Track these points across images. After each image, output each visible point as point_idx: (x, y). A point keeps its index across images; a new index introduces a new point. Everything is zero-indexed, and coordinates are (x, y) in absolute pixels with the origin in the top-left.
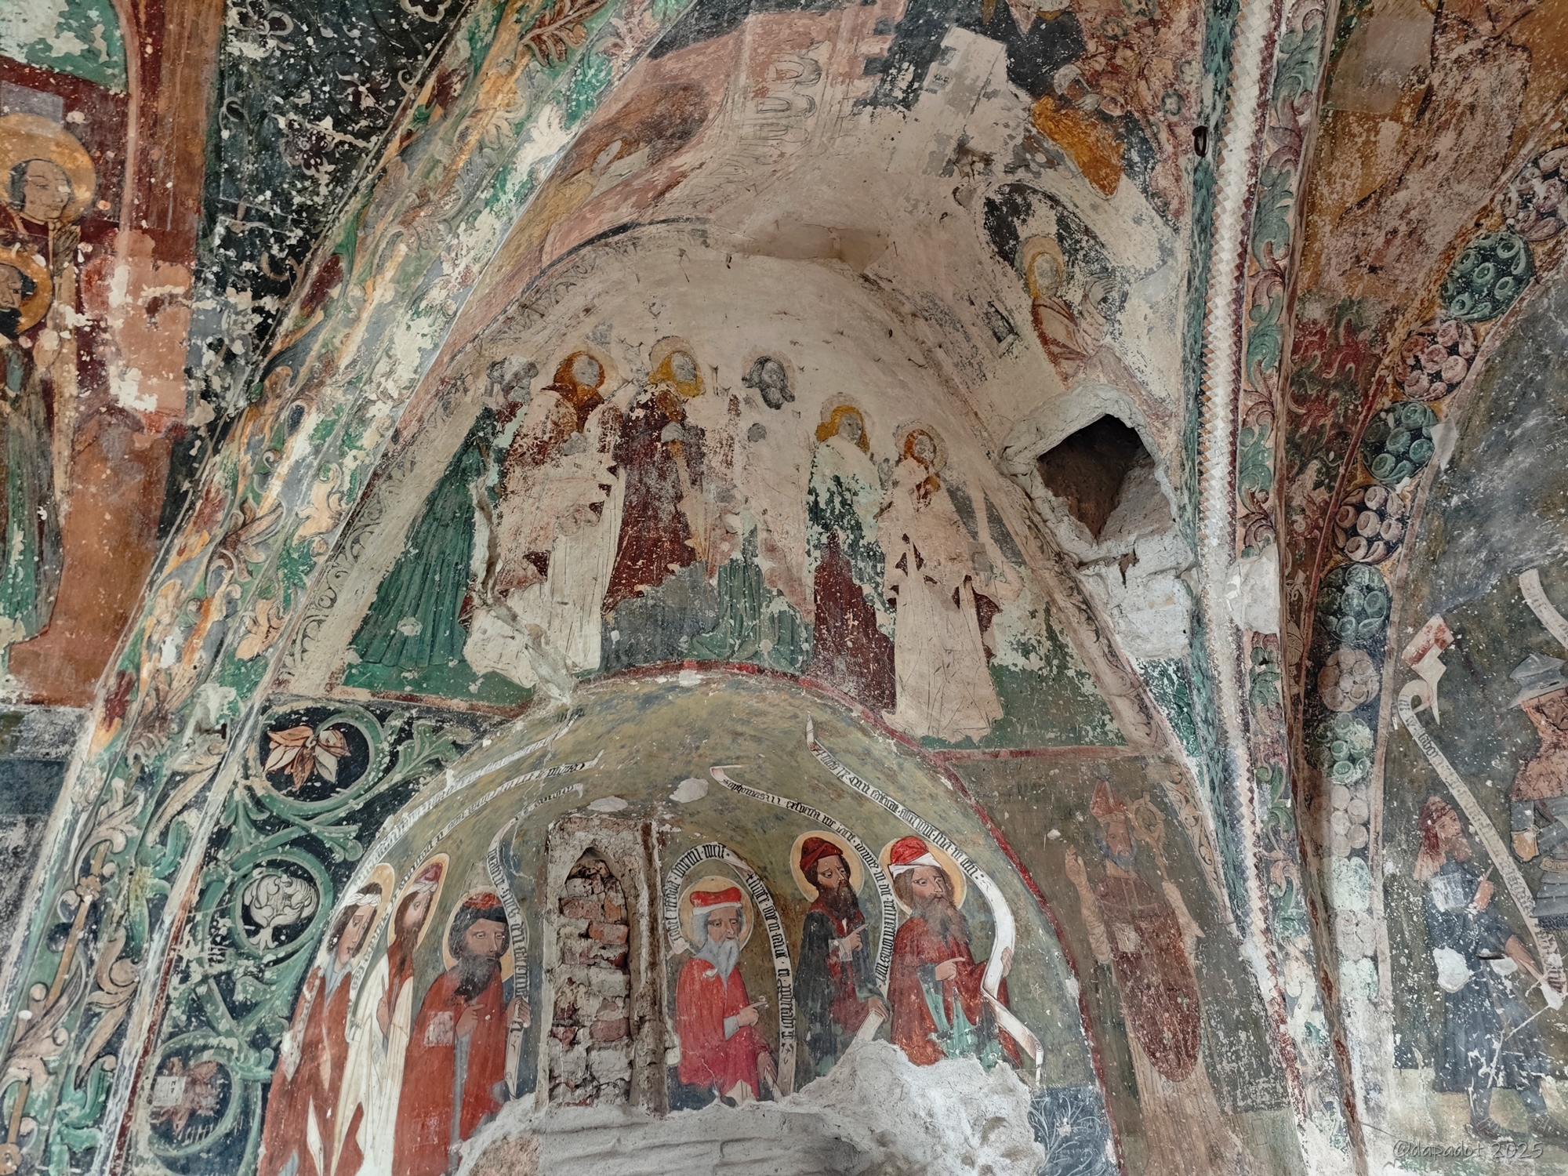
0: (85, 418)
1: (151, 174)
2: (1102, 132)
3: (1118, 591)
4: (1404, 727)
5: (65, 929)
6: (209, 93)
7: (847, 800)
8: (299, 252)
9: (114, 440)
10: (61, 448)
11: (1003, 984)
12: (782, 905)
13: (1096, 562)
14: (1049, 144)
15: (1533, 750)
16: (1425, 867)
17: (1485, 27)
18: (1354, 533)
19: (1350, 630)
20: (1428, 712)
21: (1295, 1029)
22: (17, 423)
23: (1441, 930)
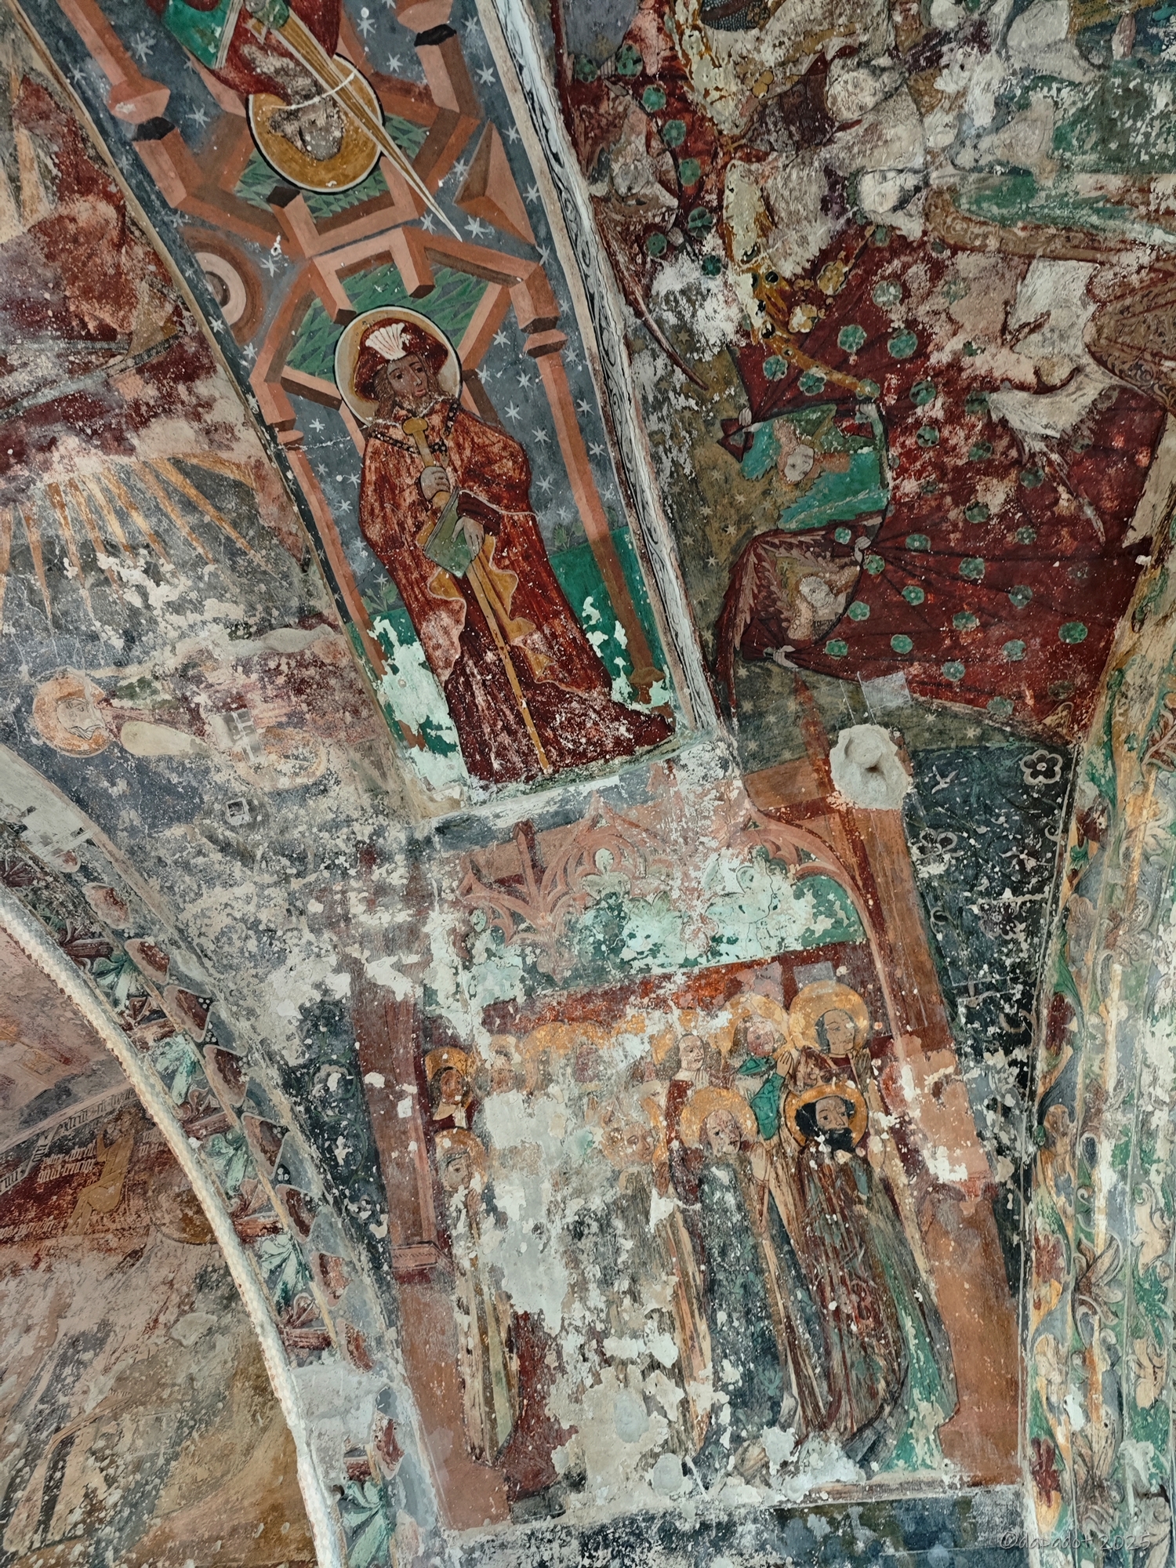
0: (920, 1201)
1: (901, 989)
8: (1025, 1003)
9: (947, 1214)
10: (912, 1233)
22: (876, 1221)
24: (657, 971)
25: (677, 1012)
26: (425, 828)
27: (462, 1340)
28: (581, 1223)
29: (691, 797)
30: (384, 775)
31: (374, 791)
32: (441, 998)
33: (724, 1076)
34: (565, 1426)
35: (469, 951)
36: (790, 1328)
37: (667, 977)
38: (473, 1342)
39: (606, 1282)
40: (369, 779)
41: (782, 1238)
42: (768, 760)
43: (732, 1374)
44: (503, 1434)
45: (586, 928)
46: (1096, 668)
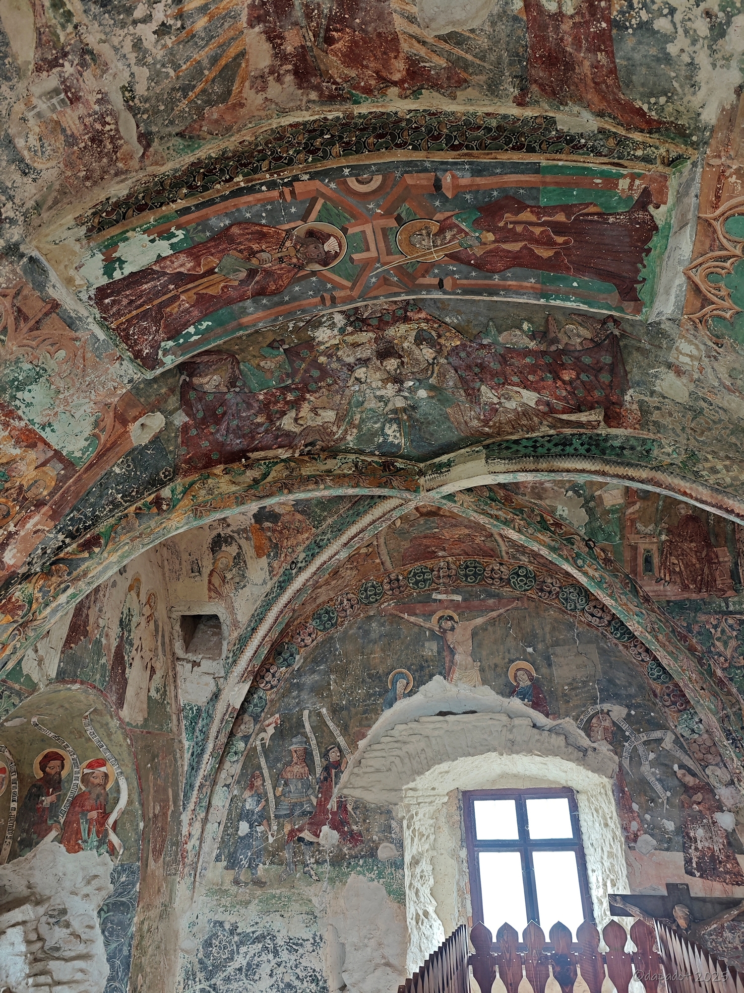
1: (67, 493)
2: (268, 544)
3: (188, 674)
4: (256, 747)
6: (99, 477)
7: (83, 739)
8: (86, 528)
11: (115, 822)
12: (21, 779)
13: (183, 660)
14: (250, 534)
15: (289, 763)
16: (247, 794)
18: (263, 677)
19: (251, 709)
20: (265, 744)
21: (189, 847)
23: (245, 815)
24: (20, 413)
25: (7, 433)
26: (28, 249)
29: (110, 376)
30: (50, 208)
31: (38, 206)
37: (20, 419)
40: (44, 200)
42: (138, 394)
45: (21, 369)
46: (206, 467)
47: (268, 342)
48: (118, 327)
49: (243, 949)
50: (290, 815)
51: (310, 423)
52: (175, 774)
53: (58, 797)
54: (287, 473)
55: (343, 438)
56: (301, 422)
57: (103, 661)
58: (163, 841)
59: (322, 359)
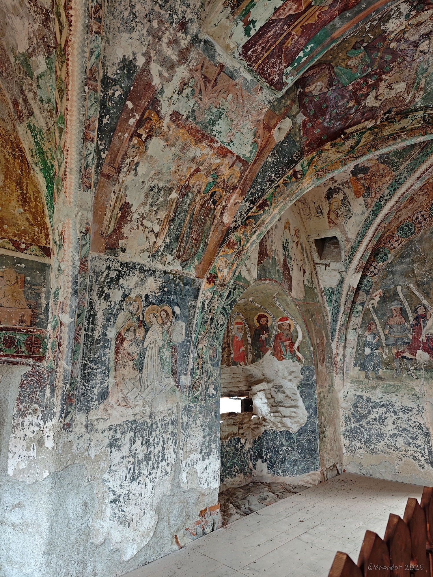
1: (246, 179)
2: (362, 188)
3: (323, 271)
4: (369, 308)
5: (206, 322)
6: (261, 166)
7: (275, 308)
8: (259, 197)
9: (220, 228)
10: (213, 228)
11: (298, 347)
12: (250, 327)
13: (320, 264)
14: (350, 184)
15: (392, 316)
16: (367, 333)
17: (425, 191)
18: (368, 269)
19: (363, 288)
20: (374, 306)
21: (338, 359)
22: (208, 222)
23: (367, 344)
24: (216, 138)
25: (212, 152)
26: (203, 36)
27: (110, 201)
28: (154, 187)
29: (257, 102)
30: (209, 3)
31: (202, 5)
32: (164, 95)
33: (207, 175)
34: (125, 236)
35: (183, 89)
36: (183, 236)
37: (217, 142)
38: (112, 204)
39: (151, 206)
41: (192, 216)
42: (274, 110)
43: (168, 240)
44: (110, 232)
45: (212, 112)
46: (319, 146)
47: (352, 45)
48: (258, 68)
49: (376, 410)
50: (395, 344)
51: (387, 97)
52: (325, 324)
53: (268, 335)
54: (373, 137)
55: (413, 101)
56: (379, 98)
57: (278, 268)
58: (324, 356)
59: (393, 45)
